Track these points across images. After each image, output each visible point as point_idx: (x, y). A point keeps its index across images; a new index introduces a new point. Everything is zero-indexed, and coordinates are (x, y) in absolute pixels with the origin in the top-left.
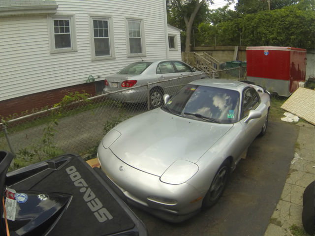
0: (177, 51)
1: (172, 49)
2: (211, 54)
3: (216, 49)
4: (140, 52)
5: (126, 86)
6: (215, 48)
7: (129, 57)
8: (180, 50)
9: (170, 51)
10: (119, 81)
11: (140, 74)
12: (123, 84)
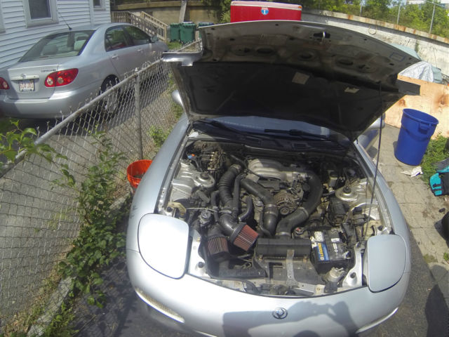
0: (105, 10)
1: (98, 8)
2: (151, 14)
3: (152, 6)
4: (48, 15)
5: (56, 84)
6: (148, 5)
7: (30, 27)
8: (109, 9)
9: (95, 10)
10: (37, 76)
11: (79, 54)
12: (49, 80)
